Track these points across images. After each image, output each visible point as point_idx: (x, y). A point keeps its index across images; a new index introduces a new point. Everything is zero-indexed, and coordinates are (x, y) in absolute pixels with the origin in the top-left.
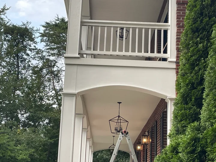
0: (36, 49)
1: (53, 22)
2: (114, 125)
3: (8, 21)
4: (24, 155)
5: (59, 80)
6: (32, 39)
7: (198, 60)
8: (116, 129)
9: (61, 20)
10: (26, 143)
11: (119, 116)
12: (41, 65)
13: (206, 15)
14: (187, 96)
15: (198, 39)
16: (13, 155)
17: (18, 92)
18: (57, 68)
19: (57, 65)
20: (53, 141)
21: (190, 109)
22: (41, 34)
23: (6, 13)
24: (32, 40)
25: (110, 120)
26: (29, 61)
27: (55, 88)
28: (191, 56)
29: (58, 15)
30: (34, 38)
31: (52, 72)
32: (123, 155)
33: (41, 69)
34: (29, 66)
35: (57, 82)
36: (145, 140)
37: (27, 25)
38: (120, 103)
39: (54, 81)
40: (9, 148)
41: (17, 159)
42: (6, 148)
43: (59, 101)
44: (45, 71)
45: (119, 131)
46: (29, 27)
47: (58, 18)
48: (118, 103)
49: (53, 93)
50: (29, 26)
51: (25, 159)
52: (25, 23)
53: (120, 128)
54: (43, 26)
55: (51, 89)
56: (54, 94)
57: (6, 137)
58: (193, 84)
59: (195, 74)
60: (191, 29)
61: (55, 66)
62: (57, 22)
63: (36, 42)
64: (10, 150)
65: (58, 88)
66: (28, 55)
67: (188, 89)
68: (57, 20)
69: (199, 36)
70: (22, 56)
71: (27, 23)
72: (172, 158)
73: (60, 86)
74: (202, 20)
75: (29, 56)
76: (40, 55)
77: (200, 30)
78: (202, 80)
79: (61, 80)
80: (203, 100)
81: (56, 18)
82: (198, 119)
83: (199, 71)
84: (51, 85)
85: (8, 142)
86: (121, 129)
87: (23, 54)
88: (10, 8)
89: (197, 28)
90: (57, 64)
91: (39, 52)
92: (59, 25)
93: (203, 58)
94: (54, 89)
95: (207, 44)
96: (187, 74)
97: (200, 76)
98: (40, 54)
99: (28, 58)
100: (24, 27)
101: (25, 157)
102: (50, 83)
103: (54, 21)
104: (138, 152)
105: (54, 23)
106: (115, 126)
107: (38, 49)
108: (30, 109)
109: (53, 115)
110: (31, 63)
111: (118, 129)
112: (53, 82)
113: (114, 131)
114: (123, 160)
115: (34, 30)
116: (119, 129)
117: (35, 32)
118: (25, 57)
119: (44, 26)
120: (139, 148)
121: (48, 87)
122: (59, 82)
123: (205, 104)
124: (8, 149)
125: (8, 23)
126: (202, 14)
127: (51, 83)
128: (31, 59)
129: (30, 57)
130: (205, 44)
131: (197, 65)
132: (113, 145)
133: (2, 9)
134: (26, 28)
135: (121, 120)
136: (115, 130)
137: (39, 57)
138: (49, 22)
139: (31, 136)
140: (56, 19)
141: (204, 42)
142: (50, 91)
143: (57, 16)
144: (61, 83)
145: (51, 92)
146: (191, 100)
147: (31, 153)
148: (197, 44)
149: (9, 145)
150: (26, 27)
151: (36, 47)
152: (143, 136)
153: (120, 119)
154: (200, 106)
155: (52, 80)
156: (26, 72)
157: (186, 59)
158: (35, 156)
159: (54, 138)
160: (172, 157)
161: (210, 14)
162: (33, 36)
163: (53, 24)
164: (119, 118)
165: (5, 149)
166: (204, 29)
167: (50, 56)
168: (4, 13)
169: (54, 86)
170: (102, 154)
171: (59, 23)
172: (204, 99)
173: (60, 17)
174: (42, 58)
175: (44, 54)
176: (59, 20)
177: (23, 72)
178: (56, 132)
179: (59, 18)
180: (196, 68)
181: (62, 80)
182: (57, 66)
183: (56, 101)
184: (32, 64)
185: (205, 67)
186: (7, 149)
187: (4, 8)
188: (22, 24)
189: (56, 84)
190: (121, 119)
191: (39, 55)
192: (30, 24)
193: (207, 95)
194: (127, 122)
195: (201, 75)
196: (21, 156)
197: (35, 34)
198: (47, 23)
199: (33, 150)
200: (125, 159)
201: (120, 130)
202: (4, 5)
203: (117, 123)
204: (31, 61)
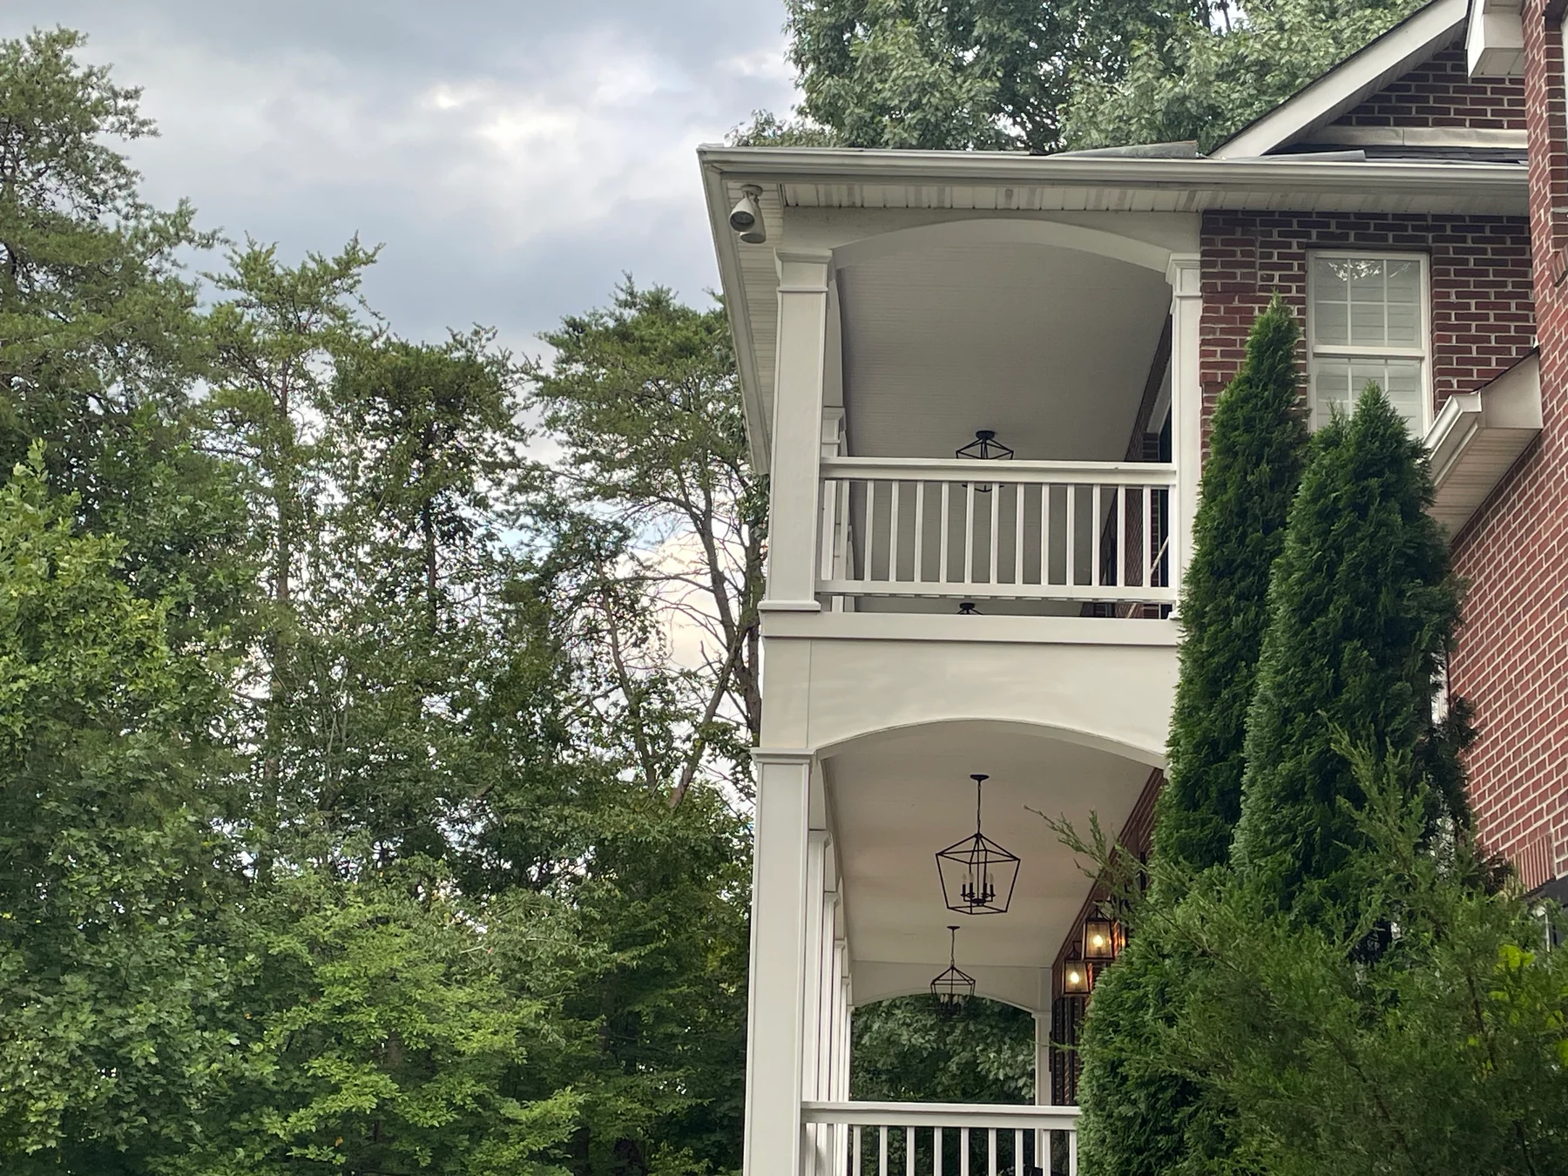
0: (516, 464)
1: (606, 319)
2: (957, 875)
3: (376, 329)
4: (495, 1033)
5: (644, 629)
6: (501, 415)
7: (1231, 666)
8: (967, 891)
9: (648, 301)
10: (498, 971)
11: (978, 836)
12: (544, 548)
13: (1256, 518)
14: (1197, 782)
15: (1232, 598)
16: (437, 1030)
17: (437, 705)
18: (633, 565)
19: (636, 552)
20: (633, 959)
21: (1204, 823)
22: (541, 384)
23: (359, 281)
24: (500, 420)
25: (941, 854)
26: (490, 536)
27: (623, 675)
28: (1211, 654)
29: (629, 278)
30: (509, 407)
31: (607, 588)
32: (1001, 1029)
33: (548, 574)
34: (487, 559)
35: (635, 645)
36: (1098, 941)
37: (477, 348)
38: (980, 778)
39: (621, 639)
40: (417, 994)
41: (460, 1054)
42: (402, 995)
43: (649, 748)
44: (566, 583)
45: (980, 902)
46: (484, 355)
47: (631, 294)
48: (972, 776)
49: (615, 704)
50: (486, 351)
51: (502, 1053)
52: (467, 334)
53: (985, 885)
54: (551, 338)
55: (602, 680)
56: (623, 709)
57: (398, 940)
58: (1214, 744)
59: (1221, 712)
60: (1210, 564)
61: (621, 558)
62: (630, 314)
63: (523, 432)
64: (424, 1007)
65: (640, 675)
66: (481, 503)
67: (1199, 760)
68: (626, 304)
69: (1233, 586)
70: (450, 508)
71: (476, 333)
72: (1145, 975)
73: (649, 663)
74: (1244, 535)
75: (486, 507)
76: (541, 498)
77: (1237, 569)
78: (1241, 733)
79: (653, 631)
80: (1243, 798)
81: (618, 291)
82: (1223, 857)
83: (1235, 702)
84: (605, 658)
85: (412, 964)
86: (989, 892)
87: (456, 498)
88: (377, 249)
89: (1229, 563)
90: (630, 542)
91: (532, 478)
92: (637, 334)
93: (1244, 663)
94: (621, 680)
95: (1257, 615)
96: (1197, 709)
97: (1234, 721)
98: (538, 489)
99: (481, 521)
100: (459, 354)
101: (498, 1042)
102: (595, 648)
103: (611, 315)
104: (1073, 999)
105: (611, 324)
106: (964, 877)
107: (528, 463)
108: (505, 791)
109: (630, 822)
110: (496, 543)
111: (975, 891)
112: (615, 645)
113: (957, 901)
114: (999, 1052)
115: (511, 367)
116: (981, 891)
117: (516, 376)
118: (466, 512)
119: (554, 341)
120: (1074, 978)
121: (587, 672)
122: (644, 640)
123: (1245, 811)
124: (416, 1000)
125: (376, 337)
126: (1242, 514)
127: (606, 650)
128: (496, 525)
129: (491, 515)
130: (1252, 614)
131: (1228, 684)
132: (953, 968)
133: (338, 262)
134: (470, 361)
135: (986, 850)
136: (964, 895)
137: (535, 506)
138: (587, 319)
139: (523, 935)
140: (622, 296)
141: (1248, 609)
142: (597, 693)
143: (624, 284)
144: (657, 645)
145: (605, 695)
146: (1207, 797)
147: (525, 1021)
148: (1227, 613)
149: (418, 984)
150: (468, 358)
151: (519, 454)
152: (1089, 920)
153: (981, 848)
154: (1234, 814)
155: (609, 632)
156: (476, 594)
157: (1195, 661)
158: (545, 1037)
159: (634, 944)
160: (1146, 970)
161: (1270, 516)
162: (508, 401)
163: (607, 329)
164: (977, 842)
165: (396, 1000)
166: (1247, 565)
167: (588, 497)
168: (350, 281)
169: (619, 663)
170: (891, 1025)
171: (636, 324)
172: (1243, 793)
173: (643, 287)
174: (550, 512)
175: (562, 488)
176: (634, 304)
177: (458, 592)
178: (646, 915)
179: (638, 290)
180: (1225, 694)
181: (661, 628)
182: (632, 557)
183: (631, 745)
184: (501, 550)
185: (1250, 692)
186: (409, 1000)
187: (347, 254)
188: (451, 341)
189: (630, 654)
190: (989, 846)
191: (532, 497)
192: (488, 339)
193: (1252, 783)
194: (1016, 859)
195: (1238, 717)
196: (477, 1035)
197: (517, 389)
198: (574, 325)
199: (537, 1007)
200: (1011, 1048)
201: (985, 894)
202: (347, 241)
203: (970, 863)
204: (500, 535)
